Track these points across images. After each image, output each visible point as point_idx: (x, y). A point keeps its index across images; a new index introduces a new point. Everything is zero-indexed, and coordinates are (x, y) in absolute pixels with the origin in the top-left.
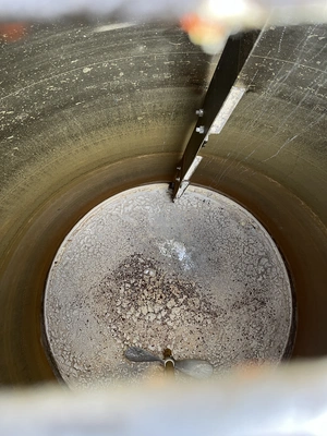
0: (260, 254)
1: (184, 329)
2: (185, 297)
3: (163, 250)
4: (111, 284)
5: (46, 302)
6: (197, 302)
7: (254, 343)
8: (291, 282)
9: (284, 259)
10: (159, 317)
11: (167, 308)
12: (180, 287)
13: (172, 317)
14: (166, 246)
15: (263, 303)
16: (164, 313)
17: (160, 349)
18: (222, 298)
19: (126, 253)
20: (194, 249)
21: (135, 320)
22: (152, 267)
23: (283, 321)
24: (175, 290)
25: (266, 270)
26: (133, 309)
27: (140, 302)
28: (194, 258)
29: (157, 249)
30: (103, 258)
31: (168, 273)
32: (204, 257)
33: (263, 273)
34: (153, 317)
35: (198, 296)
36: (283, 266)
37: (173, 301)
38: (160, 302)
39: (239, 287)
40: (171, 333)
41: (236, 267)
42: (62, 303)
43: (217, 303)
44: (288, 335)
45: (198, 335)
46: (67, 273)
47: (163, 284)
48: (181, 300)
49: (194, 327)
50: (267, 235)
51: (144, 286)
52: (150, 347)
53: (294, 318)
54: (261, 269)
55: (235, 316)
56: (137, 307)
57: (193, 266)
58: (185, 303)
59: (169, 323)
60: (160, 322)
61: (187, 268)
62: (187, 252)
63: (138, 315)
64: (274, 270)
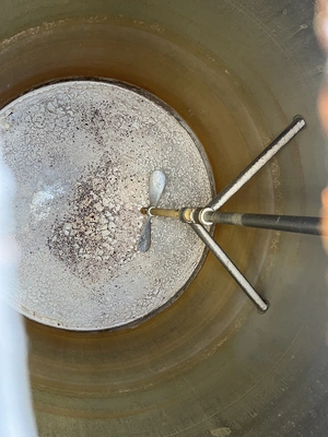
0: (43, 110)
1: (123, 194)
2: (92, 193)
3: (42, 215)
4: (80, 267)
5: (99, 328)
6: (96, 181)
7: (135, 125)
8: (73, 80)
9: (47, 84)
10: (112, 218)
11: (103, 211)
12: (82, 198)
13: (111, 206)
14: (38, 213)
15: (96, 112)
16: (108, 214)
17: (142, 217)
18: (92, 155)
19: (47, 254)
20: (40, 183)
21: (115, 241)
22: (61, 227)
23: (114, 94)
24: (86, 203)
25: (60, 106)
26: (105, 245)
27: (98, 238)
28: (50, 183)
29: (41, 223)
30: (53, 277)
31: (68, 210)
32: (49, 172)
33: (64, 110)
34: (112, 225)
35: (90, 180)
36: (55, 86)
37: (95, 205)
38: (97, 218)
39: (80, 136)
40: (127, 207)
41: (59, 138)
42: (99, 313)
43: (97, 160)
44: (127, 91)
45: (128, 180)
46: (70, 311)
47: (79, 215)
48: (95, 197)
49: (121, 185)
50: (20, 100)
51: (82, 234)
52: (140, 226)
53: (111, 82)
54: (60, 111)
55: (109, 143)
56: (102, 240)
57: (59, 183)
58: (98, 193)
59: (118, 209)
60: (117, 218)
61: (61, 190)
62: (43, 189)
63: (110, 239)
64: (60, 97)
